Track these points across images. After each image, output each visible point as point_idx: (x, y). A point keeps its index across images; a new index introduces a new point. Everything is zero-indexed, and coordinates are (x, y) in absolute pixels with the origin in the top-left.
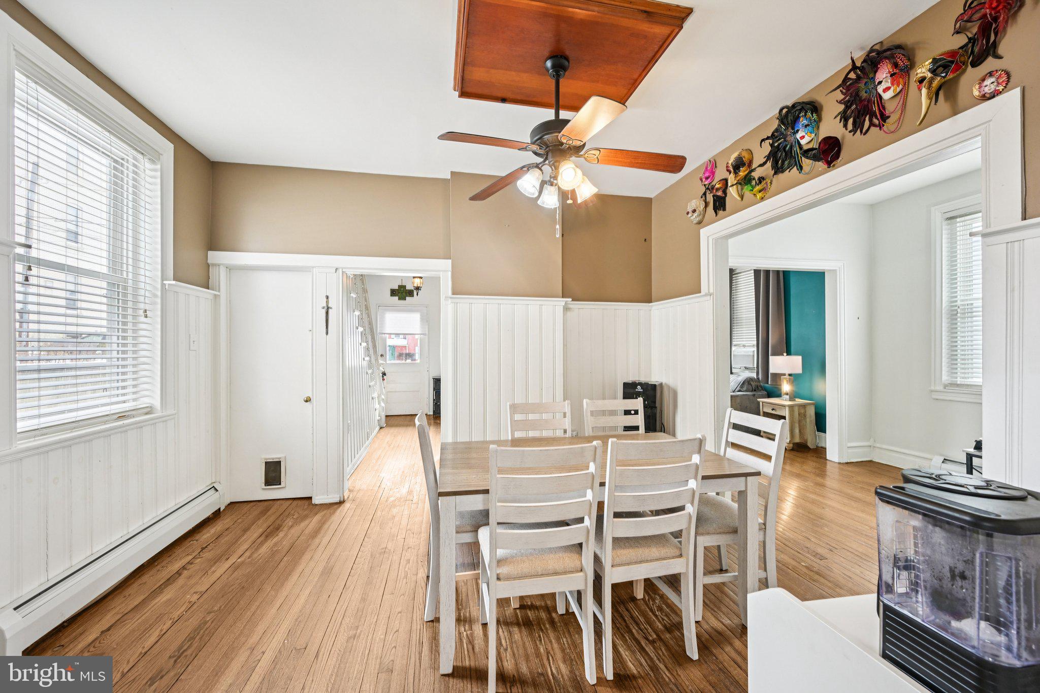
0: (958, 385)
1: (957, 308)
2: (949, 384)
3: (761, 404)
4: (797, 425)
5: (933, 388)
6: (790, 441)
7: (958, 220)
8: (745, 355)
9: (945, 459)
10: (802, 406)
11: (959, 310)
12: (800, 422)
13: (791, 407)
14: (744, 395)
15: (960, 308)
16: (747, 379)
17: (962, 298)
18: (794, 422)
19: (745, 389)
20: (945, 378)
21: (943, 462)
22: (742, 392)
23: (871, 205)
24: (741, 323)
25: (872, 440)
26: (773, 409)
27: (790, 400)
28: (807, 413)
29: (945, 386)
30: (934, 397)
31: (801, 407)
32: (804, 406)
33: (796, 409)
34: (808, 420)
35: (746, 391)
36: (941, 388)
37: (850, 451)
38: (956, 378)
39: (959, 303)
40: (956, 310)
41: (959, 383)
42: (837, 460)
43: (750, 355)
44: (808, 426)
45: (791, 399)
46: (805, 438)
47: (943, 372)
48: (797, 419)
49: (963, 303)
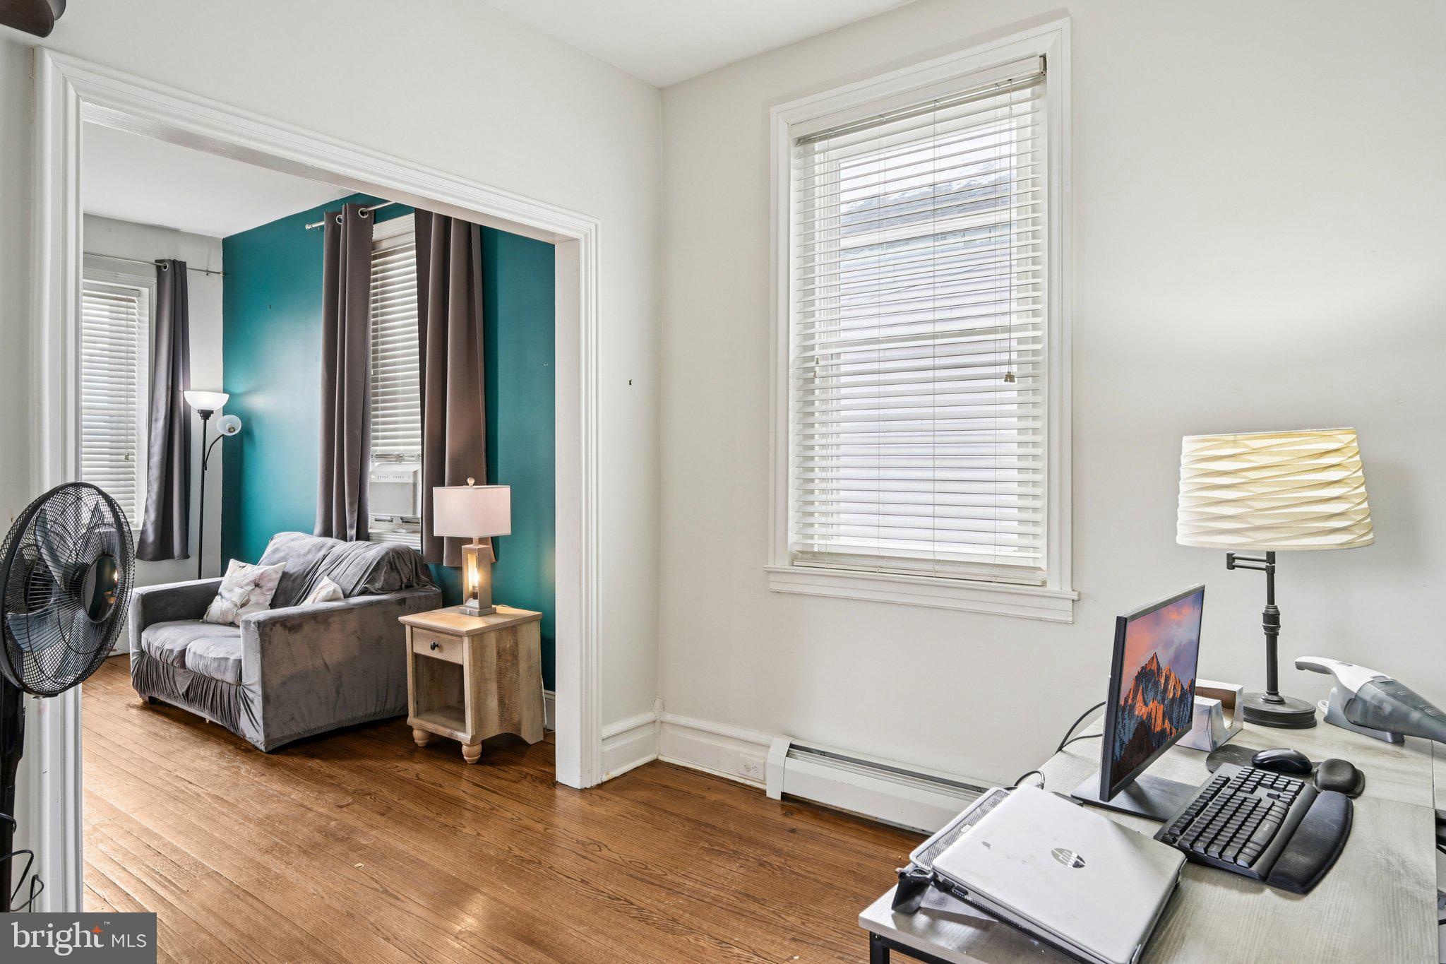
0: (816, 556)
1: (813, 364)
2: (800, 552)
3: (408, 629)
4: (493, 687)
5: (771, 565)
6: (473, 737)
7: (818, 146)
8: (397, 483)
9: (792, 746)
10: (506, 629)
11: (817, 369)
12: (501, 673)
13: (476, 636)
14: (371, 604)
15: (821, 363)
16: (387, 553)
17: (824, 339)
18: (486, 680)
19: (378, 585)
20: (794, 539)
21: (788, 755)
22: (372, 593)
23: (660, 89)
24: (394, 393)
25: (658, 704)
26: (433, 647)
27: (481, 615)
28: (520, 646)
29: (794, 558)
30: (774, 587)
31: (504, 633)
32: (512, 628)
33: (491, 641)
34: (523, 666)
35: (383, 591)
36: (782, 564)
37: (608, 748)
38: (812, 537)
39: (817, 352)
40: (812, 369)
41: (816, 549)
42: (576, 784)
43: (407, 483)
44: (523, 682)
45: (485, 611)
46: (516, 717)
47: (791, 524)
48: (494, 667)
49: (824, 352)
